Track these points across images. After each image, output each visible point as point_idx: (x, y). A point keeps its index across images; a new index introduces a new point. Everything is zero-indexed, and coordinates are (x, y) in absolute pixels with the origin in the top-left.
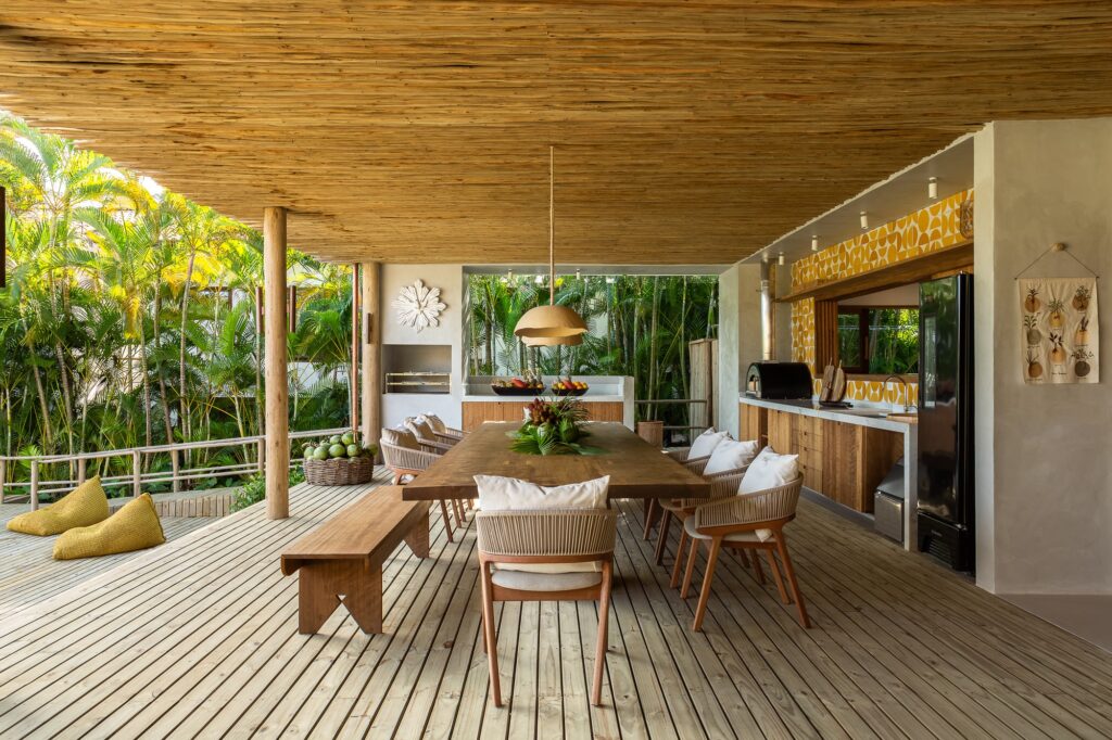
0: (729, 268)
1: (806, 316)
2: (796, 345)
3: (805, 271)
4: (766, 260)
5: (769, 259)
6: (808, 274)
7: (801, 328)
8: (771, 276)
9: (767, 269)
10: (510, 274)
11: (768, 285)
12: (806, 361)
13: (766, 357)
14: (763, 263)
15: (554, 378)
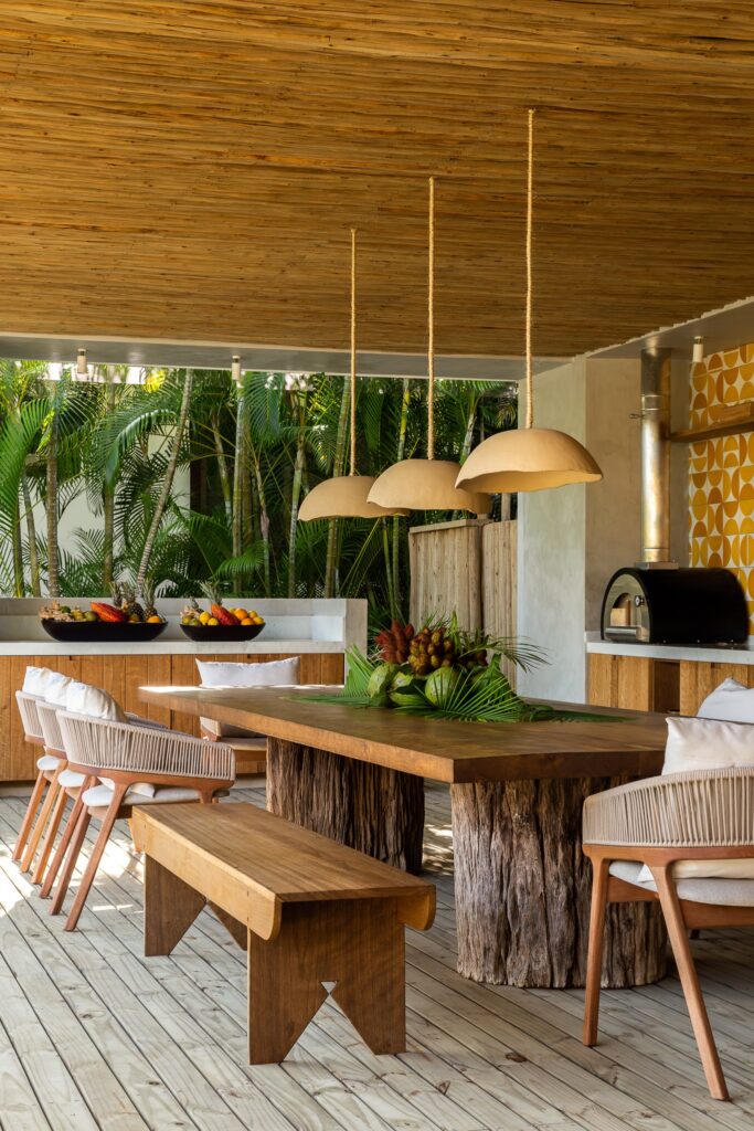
0: (559, 364)
1: (731, 471)
2: (700, 530)
3: (731, 376)
4: (653, 352)
5: (659, 350)
6: (739, 383)
7: (716, 496)
8: (664, 384)
9: (655, 373)
10: (81, 359)
11: (658, 403)
12: (731, 565)
13: (652, 556)
14: (645, 356)
15: (185, 604)
